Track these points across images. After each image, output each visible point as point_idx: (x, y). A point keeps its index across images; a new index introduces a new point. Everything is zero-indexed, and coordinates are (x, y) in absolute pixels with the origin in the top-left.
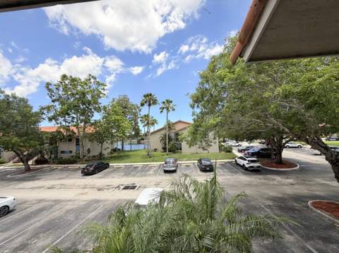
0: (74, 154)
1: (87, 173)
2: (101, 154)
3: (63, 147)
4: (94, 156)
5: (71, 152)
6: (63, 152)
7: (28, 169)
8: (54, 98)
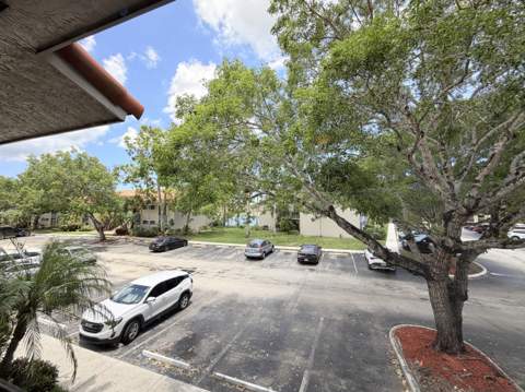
0: (156, 226)
1: (157, 250)
2: (187, 228)
3: (147, 215)
4: (179, 230)
5: (153, 222)
6: (145, 222)
7: (103, 239)
8: (134, 156)
